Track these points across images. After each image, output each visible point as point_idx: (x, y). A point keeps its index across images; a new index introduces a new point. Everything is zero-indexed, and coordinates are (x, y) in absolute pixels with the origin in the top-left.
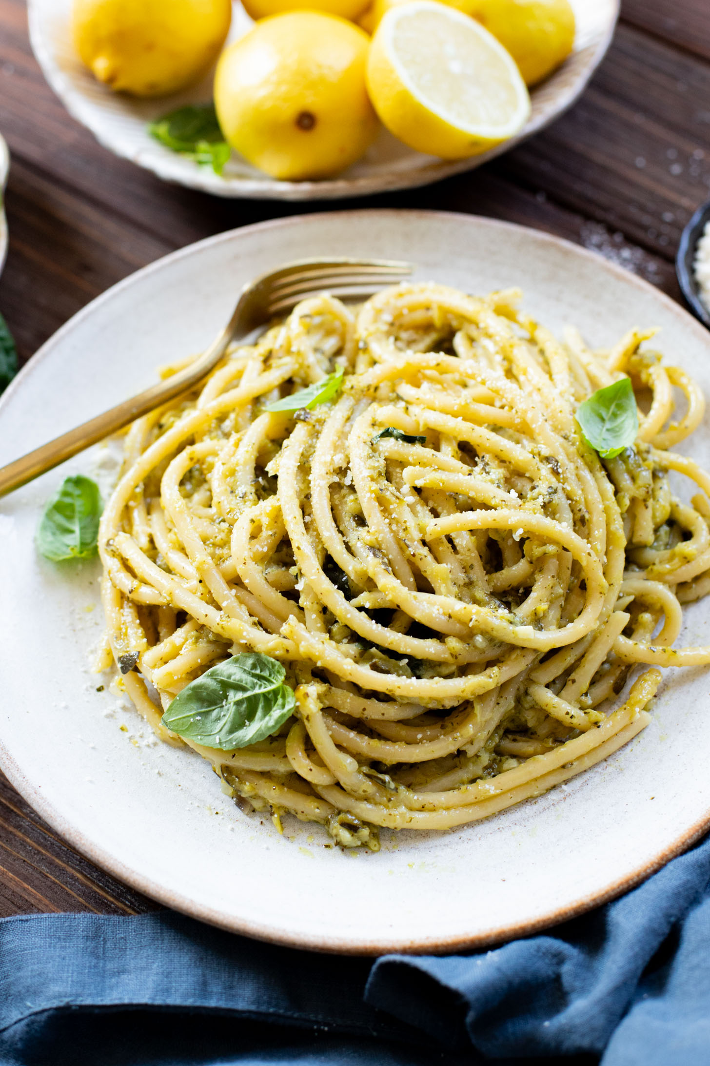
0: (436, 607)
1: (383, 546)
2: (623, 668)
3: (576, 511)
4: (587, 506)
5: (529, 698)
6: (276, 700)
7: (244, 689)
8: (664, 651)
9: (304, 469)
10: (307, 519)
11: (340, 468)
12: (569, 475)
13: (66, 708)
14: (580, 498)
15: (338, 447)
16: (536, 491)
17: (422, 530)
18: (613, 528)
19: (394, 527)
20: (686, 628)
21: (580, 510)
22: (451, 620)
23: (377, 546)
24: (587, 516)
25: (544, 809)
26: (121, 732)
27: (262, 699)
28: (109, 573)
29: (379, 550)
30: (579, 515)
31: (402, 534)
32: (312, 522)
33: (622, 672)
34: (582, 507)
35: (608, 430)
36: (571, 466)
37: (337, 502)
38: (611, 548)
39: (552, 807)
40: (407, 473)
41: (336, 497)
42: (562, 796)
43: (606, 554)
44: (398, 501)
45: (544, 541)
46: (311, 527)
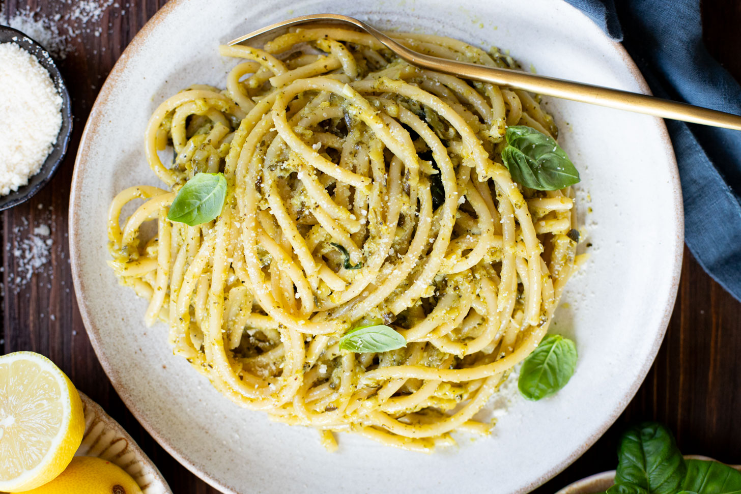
0: (393, 134)
1: (400, 190)
2: (288, 61)
3: (263, 152)
4: (254, 151)
5: (359, 71)
6: (515, 140)
7: (528, 161)
8: (258, 56)
9: (410, 281)
10: (431, 241)
11: (390, 263)
12: (255, 173)
13: (618, 242)
14: (257, 156)
15: (383, 281)
16: (282, 174)
17: (370, 187)
18: (245, 133)
19: (386, 198)
20: (226, 73)
21: (261, 150)
22: (388, 123)
23: (404, 193)
24: (259, 145)
25: (386, 13)
26: (593, 209)
27: (522, 148)
28: (554, 302)
29: (403, 190)
30: (264, 148)
31: (385, 191)
32: (430, 237)
33: (290, 60)
34: (258, 150)
35: (200, 200)
36: (248, 179)
37: (406, 243)
38: (254, 123)
39: (381, 12)
40: (355, 229)
41: (405, 246)
42: (371, 16)
43: (260, 119)
44: (376, 210)
45: (301, 136)
46: (432, 234)
